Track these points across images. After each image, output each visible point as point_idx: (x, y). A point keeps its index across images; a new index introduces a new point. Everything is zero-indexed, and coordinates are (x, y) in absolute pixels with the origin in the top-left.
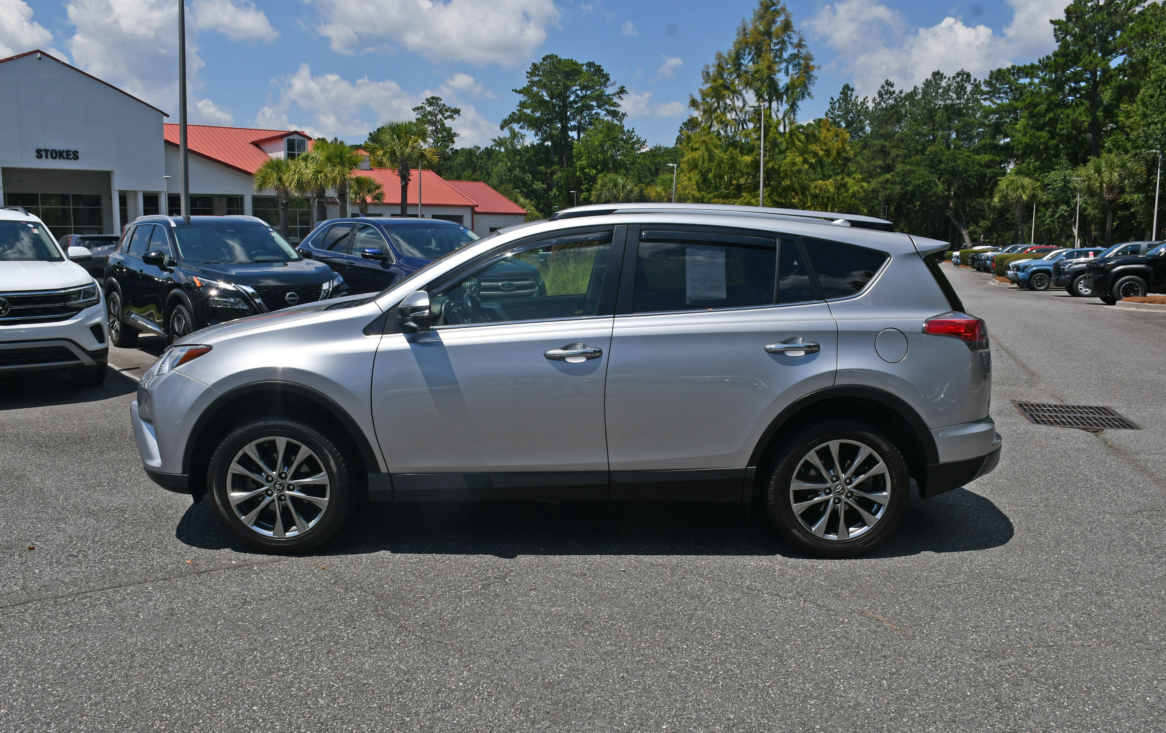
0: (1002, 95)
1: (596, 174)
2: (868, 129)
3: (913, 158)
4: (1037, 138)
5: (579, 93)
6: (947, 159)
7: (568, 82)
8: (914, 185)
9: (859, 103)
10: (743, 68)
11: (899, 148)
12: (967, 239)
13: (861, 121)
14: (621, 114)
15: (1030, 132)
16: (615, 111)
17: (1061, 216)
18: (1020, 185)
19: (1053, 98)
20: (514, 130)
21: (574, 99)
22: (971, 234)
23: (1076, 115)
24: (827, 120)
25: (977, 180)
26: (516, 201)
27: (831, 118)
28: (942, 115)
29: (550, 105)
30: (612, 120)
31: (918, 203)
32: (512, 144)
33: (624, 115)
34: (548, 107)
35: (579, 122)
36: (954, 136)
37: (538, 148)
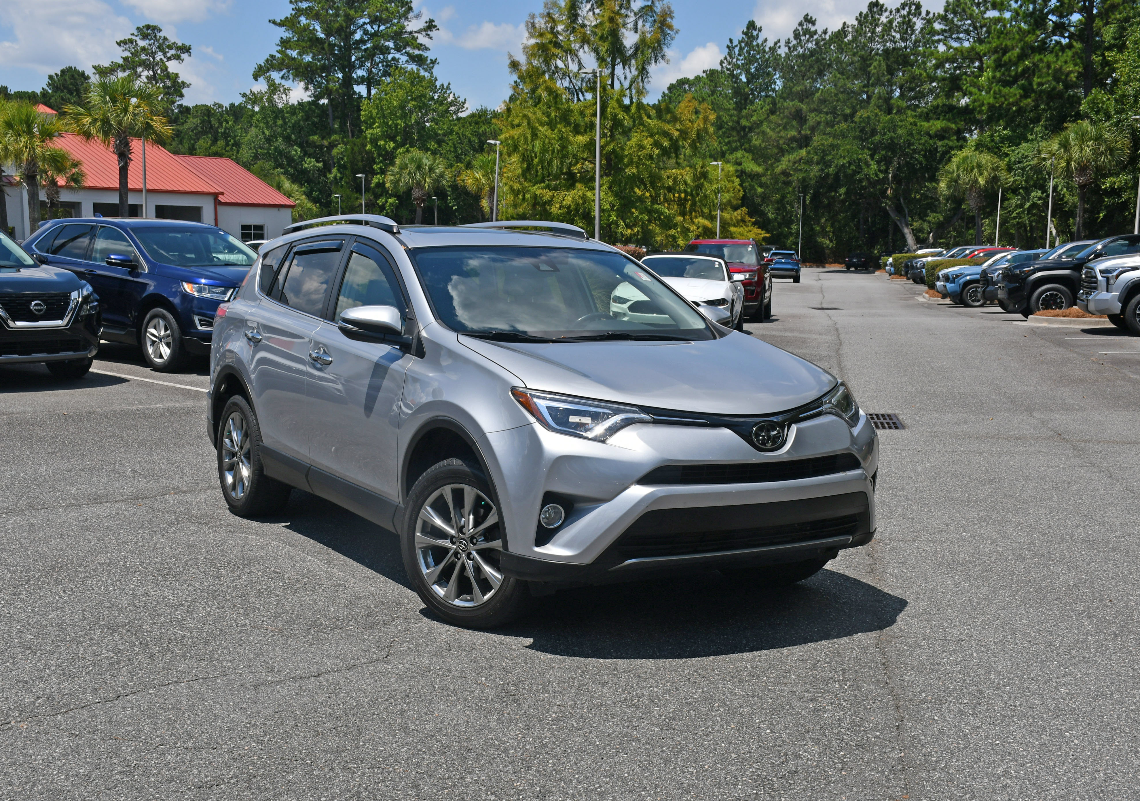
0: (961, 35)
1: (394, 148)
2: (779, 85)
3: (836, 127)
4: (1004, 96)
5: (368, 27)
6: (884, 128)
7: (352, 12)
8: (837, 166)
9: (767, 49)
10: (580, 21)
11: (820, 112)
12: (910, 240)
13: (769, 74)
14: (429, 61)
15: (996, 88)
16: (421, 55)
17: (1034, 205)
18: (975, 163)
19: (1030, 38)
20: (273, 80)
21: (362, 37)
22: (916, 233)
23: (1059, 63)
24: (722, 72)
25: (924, 156)
26: (279, 187)
27: (728, 69)
28: (880, 65)
29: (326, 46)
30: (418, 70)
31: (842, 190)
32: (271, 100)
33: (434, 62)
34: (323, 49)
35: (370, 72)
36: (897, 93)
37: (310, 109)
